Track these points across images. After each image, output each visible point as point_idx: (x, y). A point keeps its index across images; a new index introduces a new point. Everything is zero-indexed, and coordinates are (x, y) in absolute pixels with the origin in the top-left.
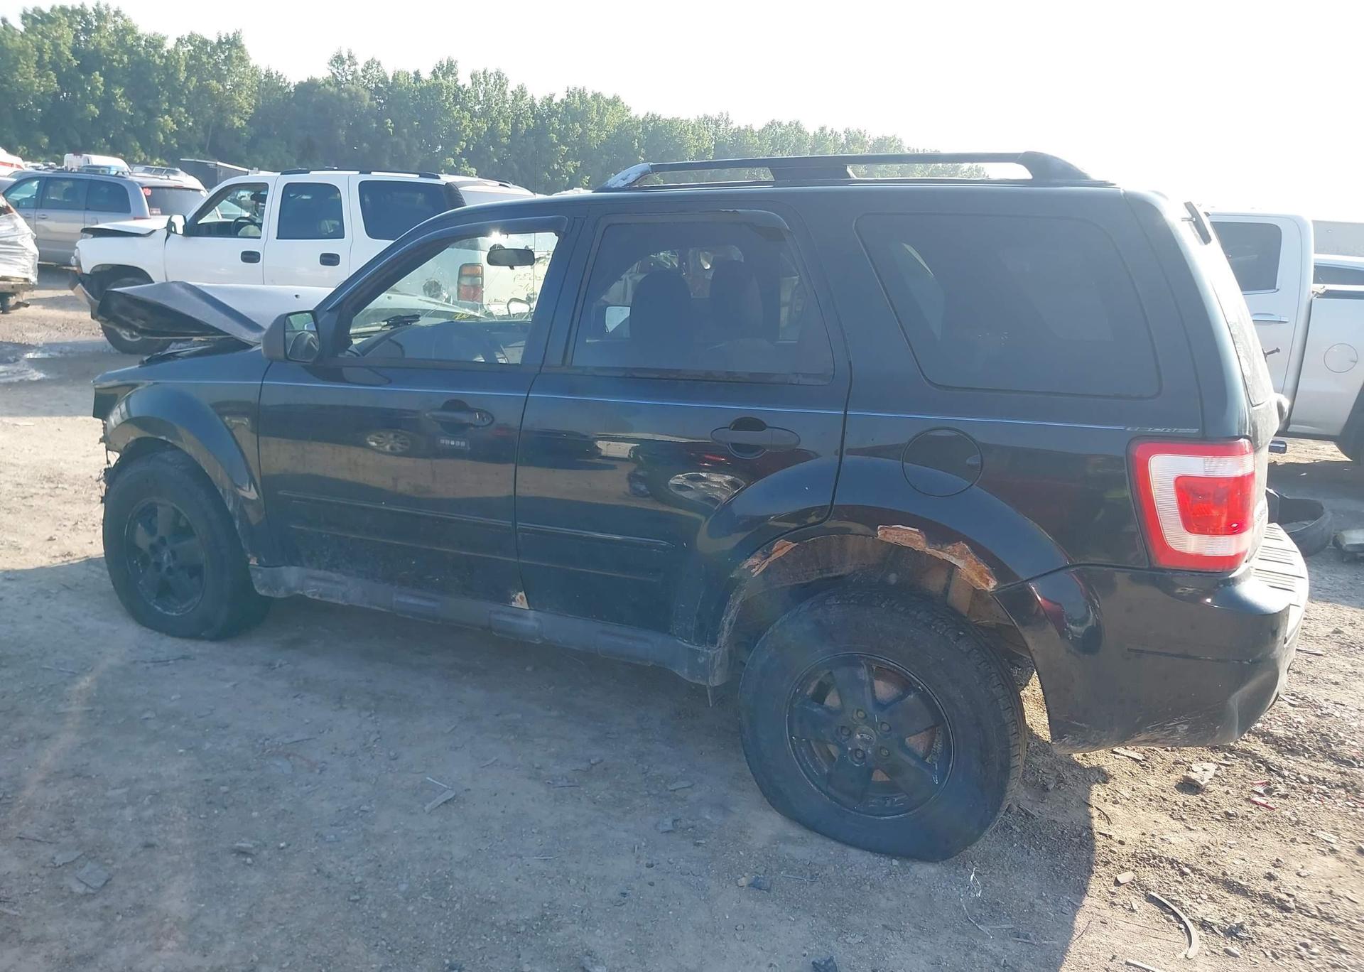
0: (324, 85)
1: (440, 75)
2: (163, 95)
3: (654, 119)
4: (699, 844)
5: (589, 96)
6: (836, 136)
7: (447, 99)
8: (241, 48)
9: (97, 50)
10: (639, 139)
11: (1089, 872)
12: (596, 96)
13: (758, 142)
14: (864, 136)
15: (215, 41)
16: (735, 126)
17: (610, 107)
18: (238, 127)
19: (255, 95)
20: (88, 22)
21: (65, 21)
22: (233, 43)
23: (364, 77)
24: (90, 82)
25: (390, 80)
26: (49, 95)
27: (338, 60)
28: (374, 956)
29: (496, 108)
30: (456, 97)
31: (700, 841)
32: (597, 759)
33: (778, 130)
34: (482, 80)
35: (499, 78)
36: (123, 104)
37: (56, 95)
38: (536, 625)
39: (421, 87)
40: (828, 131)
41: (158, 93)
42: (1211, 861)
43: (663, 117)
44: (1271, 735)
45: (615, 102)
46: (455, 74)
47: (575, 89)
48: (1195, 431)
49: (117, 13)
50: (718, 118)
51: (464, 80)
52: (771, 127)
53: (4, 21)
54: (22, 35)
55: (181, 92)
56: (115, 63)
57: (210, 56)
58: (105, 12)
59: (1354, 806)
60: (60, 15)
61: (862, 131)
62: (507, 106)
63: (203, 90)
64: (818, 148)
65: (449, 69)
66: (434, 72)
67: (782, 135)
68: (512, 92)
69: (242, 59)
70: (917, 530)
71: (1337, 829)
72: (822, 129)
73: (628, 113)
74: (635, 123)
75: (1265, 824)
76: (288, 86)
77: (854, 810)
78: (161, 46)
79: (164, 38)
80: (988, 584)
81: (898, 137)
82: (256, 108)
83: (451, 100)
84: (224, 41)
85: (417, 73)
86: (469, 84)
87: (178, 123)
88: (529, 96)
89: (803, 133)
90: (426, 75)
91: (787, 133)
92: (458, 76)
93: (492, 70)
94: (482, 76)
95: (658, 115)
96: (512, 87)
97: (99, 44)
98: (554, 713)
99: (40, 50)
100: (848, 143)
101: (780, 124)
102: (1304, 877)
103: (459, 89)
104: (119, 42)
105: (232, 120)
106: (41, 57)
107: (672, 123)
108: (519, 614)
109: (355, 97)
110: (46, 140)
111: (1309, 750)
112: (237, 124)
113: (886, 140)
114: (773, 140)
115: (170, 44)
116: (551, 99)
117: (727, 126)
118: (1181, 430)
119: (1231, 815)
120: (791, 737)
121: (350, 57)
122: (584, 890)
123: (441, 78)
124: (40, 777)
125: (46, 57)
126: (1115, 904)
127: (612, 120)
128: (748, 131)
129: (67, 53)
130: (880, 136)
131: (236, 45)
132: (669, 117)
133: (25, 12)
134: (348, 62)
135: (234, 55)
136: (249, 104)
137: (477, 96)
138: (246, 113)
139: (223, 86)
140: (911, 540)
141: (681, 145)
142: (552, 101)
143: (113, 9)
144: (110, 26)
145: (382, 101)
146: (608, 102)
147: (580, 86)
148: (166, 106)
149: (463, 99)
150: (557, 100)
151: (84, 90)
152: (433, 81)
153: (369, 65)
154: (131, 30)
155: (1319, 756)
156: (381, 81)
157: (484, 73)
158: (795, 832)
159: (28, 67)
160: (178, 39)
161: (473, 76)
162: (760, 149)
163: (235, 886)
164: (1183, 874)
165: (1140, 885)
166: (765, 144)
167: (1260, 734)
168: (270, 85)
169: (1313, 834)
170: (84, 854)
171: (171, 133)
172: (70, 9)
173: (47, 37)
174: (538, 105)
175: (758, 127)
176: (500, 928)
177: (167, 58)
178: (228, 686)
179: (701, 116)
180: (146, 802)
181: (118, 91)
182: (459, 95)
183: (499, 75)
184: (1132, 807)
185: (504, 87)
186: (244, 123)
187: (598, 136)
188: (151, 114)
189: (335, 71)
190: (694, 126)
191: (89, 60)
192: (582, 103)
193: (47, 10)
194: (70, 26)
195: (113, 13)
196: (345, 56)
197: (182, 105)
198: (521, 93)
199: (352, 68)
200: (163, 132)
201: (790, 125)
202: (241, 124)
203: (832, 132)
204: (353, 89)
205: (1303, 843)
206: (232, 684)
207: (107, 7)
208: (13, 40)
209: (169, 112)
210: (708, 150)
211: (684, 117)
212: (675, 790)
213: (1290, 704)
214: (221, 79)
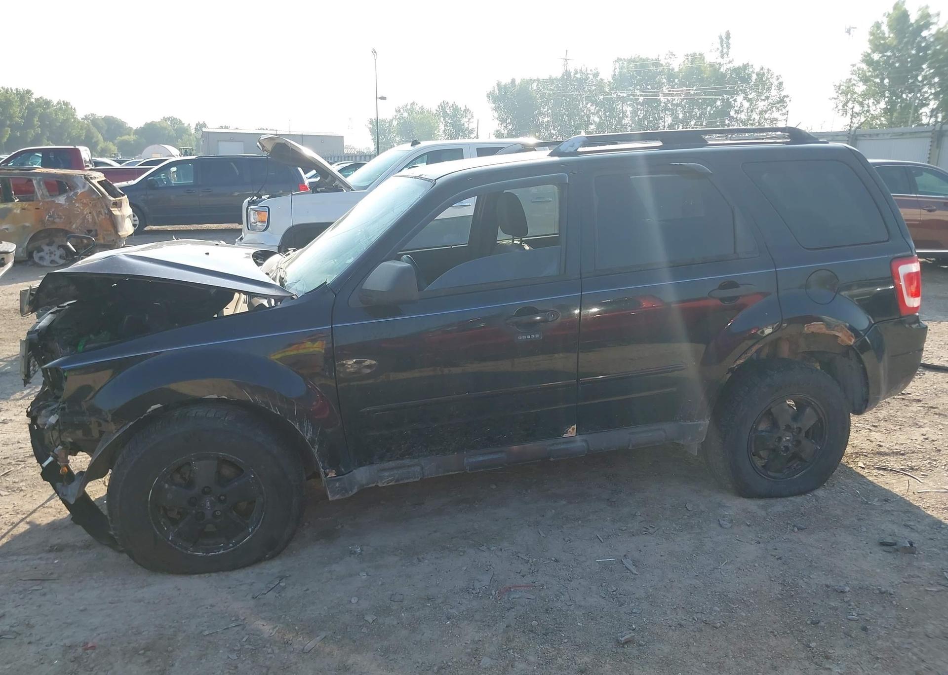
38: (584, 444)
70: (822, 323)
80: (851, 341)
108: (570, 440)
140: (820, 329)
165: (868, 466)
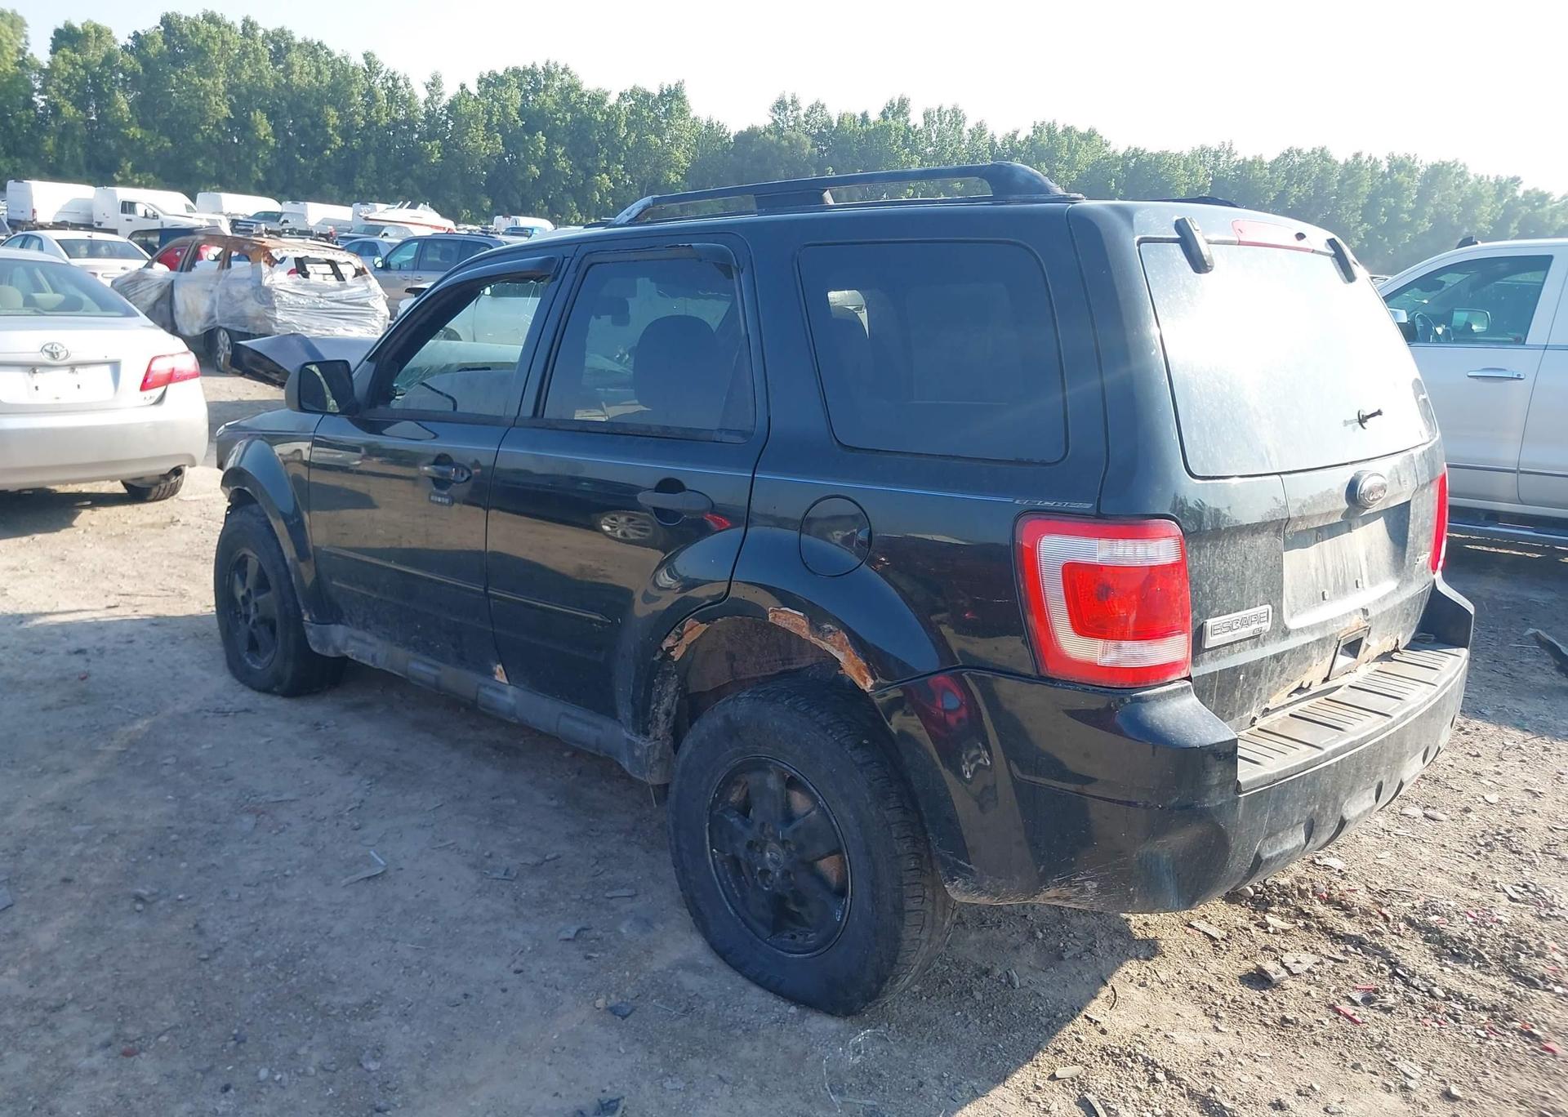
0: (764, 134)
1: (890, 116)
2: (602, 152)
3: (1136, 154)
4: (589, 958)
5: (1059, 130)
6: (1376, 164)
7: (895, 141)
8: (681, 99)
9: (542, 110)
10: (1117, 178)
11: (1028, 1058)
12: (1068, 131)
13: (1268, 176)
14: (1414, 162)
15: (657, 93)
16: (1239, 157)
17: (1084, 143)
18: (673, 183)
19: (694, 148)
20: (538, 82)
21: (514, 81)
22: (673, 96)
23: (807, 122)
24: (533, 142)
25: (835, 125)
26: (494, 158)
27: (781, 106)
28: (176, 1014)
29: (950, 149)
30: (905, 139)
31: (592, 955)
32: (553, 855)
33: (1296, 160)
34: (936, 119)
35: (956, 116)
36: (563, 164)
37: (501, 157)
38: (513, 702)
39: (867, 130)
40: (1365, 157)
41: (598, 151)
42: (1209, 1072)
43: (1148, 151)
44: (1440, 932)
45: (1090, 136)
46: (906, 114)
47: (1043, 123)
48: (1088, 506)
49: (565, 71)
50: (1218, 149)
51: (916, 119)
52: (1287, 156)
53: (463, 87)
54: (476, 99)
55: (620, 149)
56: (558, 122)
57: (651, 110)
58: (553, 70)
59: (1485, 1036)
60: (511, 77)
61: (1412, 156)
62: (963, 146)
63: (641, 143)
64: (1349, 179)
65: (899, 108)
66: (883, 114)
67: (1301, 165)
68: (970, 131)
69: (682, 111)
70: (802, 614)
71: (1434, 1061)
72: (1357, 155)
73: (1107, 149)
74: (1113, 160)
75: (1331, 1039)
76: (728, 137)
77: (766, 942)
78: (603, 102)
79: (607, 94)
80: (865, 683)
81: (1461, 162)
82: (693, 161)
83: (900, 142)
84: (666, 92)
85: (865, 115)
86: (921, 124)
87: (615, 181)
88: (988, 135)
89: (1329, 161)
90: (874, 116)
91: (1308, 163)
92: (910, 116)
93: (947, 106)
94: (936, 114)
95: (1142, 149)
96: (970, 124)
97: (544, 102)
98: (555, 803)
99: (490, 113)
100: (1391, 171)
101: (1299, 152)
102: (1332, 1113)
103: (909, 130)
104: (564, 100)
105: (668, 175)
106: (490, 119)
107: (1159, 158)
108: (499, 689)
109: (795, 145)
110: (489, 203)
111: (1483, 958)
112: (673, 180)
113: (1443, 165)
114: (1288, 171)
115: (612, 100)
116: (1014, 137)
117: (1229, 158)
118: (1074, 505)
119: (1288, 1021)
120: (711, 849)
121: (793, 102)
122: (430, 985)
123: (890, 118)
124: (30, 806)
125: (495, 119)
126: (1030, 1101)
127: (1085, 157)
128: (1258, 162)
129: (514, 113)
130: (1436, 161)
131: (677, 96)
132: (1155, 151)
133: (481, 76)
134: (791, 107)
135: (675, 107)
136: (686, 158)
137: (929, 138)
138: (682, 167)
139: (662, 140)
140: (797, 626)
141: (1169, 184)
142: (1015, 138)
143: (561, 66)
144: (557, 84)
145: (824, 148)
146: (1083, 137)
147: (1049, 120)
148: (604, 164)
149: (913, 141)
150: (1021, 137)
151: (526, 150)
152: (881, 123)
153: (813, 109)
154: (575, 87)
155: (1495, 967)
156: (825, 125)
157: (939, 110)
158: (708, 959)
159: (477, 130)
160: (621, 94)
161: (926, 115)
162: (1270, 183)
163: (110, 929)
164: (1154, 1080)
165: (1081, 1084)
166: (1278, 177)
167: (1425, 929)
168: (710, 134)
169: (1394, 1063)
170: (8, 880)
171: (607, 192)
172: (522, 69)
173: (498, 100)
174: (999, 144)
175: (1268, 158)
176: (315, 1009)
177: (609, 115)
178: (263, 741)
179: (1197, 147)
180: (98, 841)
181: (560, 151)
182: (909, 137)
183: (956, 112)
184: (1161, 992)
185: (961, 126)
186: (679, 177)
187: (1067, 177)
188: (589, 173)
189: (776, 117)
190: (1187, 159)
191: (534, 120)
192: (1050, 139)
193: (500, 73)
194: (519, 87)
195: (561, 71)
196: (788, 100)
197: (620, 163)
198: (981, 129)
199: (795, 114)
200: (600, 191)
201: (1313, 152)
202: (677, 179)
203: (1370, 158)
204: (794, 136)
205: (1371, 1072)
206: (268, 739)
207: (556, 66)
208: (466, 105)
209: (606, 170)
210: (1203, 186)
211: (1174, 150)
212: (611, 898)
213: (1511, 899)
214: (659, 133)
